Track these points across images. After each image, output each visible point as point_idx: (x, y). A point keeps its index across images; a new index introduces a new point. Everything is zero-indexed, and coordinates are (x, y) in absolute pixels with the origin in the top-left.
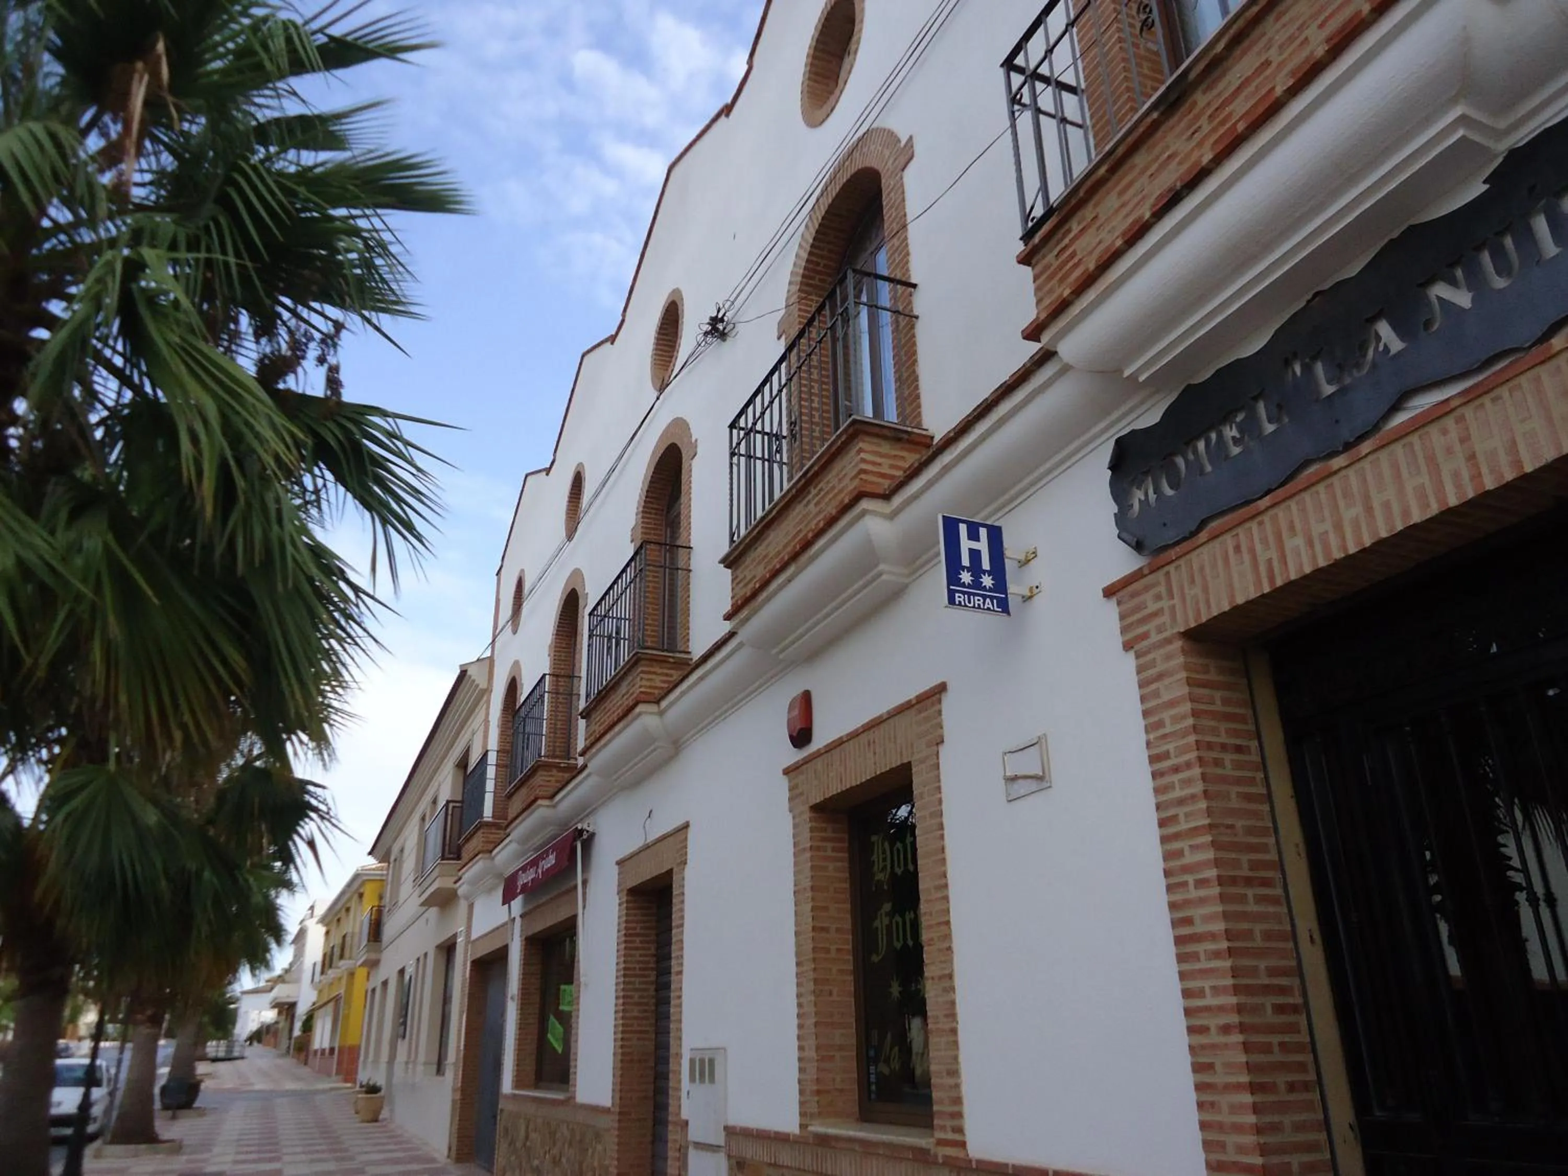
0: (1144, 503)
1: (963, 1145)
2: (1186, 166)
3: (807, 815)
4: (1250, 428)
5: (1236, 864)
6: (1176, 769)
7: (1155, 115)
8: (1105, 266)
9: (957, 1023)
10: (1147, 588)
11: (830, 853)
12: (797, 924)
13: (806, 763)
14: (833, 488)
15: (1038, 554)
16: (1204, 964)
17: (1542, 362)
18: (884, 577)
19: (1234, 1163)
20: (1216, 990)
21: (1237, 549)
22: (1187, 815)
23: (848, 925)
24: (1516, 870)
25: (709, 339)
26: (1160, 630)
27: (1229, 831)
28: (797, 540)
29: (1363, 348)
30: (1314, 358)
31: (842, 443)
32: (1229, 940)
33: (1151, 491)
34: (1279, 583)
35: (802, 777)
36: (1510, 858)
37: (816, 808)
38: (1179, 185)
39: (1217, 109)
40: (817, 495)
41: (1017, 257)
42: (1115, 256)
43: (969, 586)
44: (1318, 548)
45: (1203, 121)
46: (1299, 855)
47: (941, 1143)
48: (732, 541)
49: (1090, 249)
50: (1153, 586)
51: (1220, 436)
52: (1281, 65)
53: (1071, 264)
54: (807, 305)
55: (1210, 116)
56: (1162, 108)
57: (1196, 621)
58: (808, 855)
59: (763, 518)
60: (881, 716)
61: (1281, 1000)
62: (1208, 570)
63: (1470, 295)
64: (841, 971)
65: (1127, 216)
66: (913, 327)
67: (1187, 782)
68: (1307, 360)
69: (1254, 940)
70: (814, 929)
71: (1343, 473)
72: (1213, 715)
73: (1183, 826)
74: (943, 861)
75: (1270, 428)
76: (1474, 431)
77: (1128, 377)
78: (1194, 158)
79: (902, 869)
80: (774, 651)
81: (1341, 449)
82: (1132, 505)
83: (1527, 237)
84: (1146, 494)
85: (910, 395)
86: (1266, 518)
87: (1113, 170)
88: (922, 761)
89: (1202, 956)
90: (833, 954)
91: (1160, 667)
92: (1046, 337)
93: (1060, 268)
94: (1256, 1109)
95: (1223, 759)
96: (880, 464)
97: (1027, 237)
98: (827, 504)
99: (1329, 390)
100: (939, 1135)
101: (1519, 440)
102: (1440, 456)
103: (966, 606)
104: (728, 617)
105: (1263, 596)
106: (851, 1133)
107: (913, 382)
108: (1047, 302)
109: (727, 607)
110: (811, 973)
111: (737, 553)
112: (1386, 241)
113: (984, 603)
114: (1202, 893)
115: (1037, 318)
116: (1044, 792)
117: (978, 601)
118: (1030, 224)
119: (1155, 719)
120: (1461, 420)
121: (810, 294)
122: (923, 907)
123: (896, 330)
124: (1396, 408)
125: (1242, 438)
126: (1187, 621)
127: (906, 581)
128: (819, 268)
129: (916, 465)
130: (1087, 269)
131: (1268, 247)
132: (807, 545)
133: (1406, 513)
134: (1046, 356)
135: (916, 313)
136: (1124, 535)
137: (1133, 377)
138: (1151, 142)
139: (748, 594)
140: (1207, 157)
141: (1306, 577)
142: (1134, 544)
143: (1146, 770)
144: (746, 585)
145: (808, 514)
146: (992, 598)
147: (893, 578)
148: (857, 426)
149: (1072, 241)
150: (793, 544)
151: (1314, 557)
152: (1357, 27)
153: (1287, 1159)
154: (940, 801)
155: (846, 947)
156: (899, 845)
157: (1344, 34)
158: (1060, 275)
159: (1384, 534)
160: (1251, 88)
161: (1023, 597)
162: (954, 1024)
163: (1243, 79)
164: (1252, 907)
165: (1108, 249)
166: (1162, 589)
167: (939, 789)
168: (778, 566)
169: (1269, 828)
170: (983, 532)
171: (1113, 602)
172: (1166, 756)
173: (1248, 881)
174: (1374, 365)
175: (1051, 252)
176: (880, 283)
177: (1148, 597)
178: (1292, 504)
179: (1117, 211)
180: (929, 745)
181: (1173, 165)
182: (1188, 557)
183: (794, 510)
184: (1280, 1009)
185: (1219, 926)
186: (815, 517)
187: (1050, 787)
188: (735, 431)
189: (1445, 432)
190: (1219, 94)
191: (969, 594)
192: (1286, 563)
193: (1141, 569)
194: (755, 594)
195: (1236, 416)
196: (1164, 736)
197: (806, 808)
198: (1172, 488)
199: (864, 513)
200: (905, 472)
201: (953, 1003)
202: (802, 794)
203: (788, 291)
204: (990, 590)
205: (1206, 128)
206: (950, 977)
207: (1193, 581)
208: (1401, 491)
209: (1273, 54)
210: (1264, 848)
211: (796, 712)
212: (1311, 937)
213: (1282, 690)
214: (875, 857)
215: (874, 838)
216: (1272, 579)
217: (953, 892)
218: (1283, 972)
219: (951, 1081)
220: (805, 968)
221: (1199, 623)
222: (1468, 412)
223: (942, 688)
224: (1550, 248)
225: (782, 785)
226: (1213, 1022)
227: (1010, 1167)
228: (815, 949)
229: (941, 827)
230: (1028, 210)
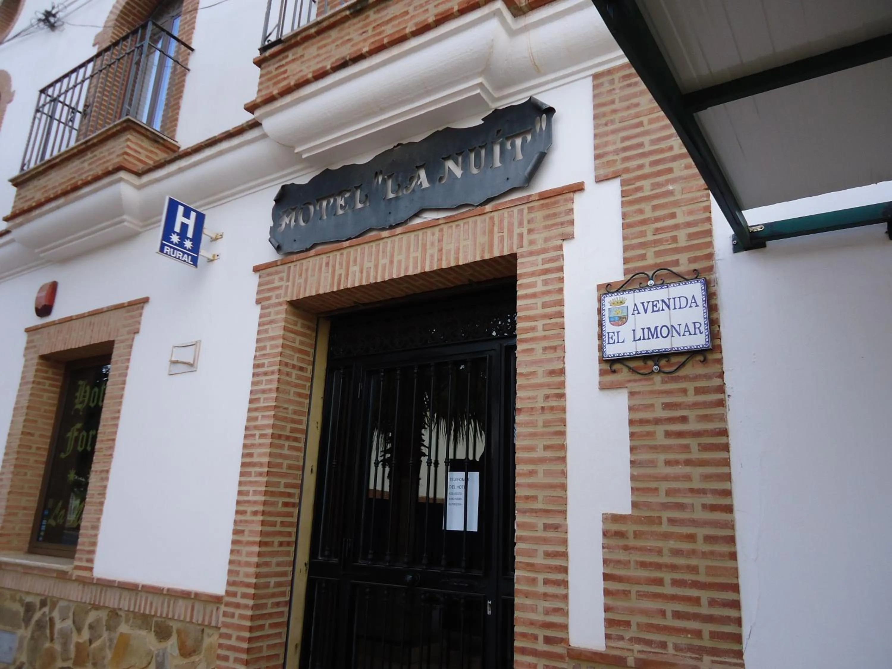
0: (288, 226)
1: (91, 569)
2: (355, 48)
3: (36, 361)
4: (350, 202)
5: (283, 428)
6: (266, 374)
7: (348, 13)
8: (299, 85)
9: (105, 498)
10: (277, 273)
11: (46, 387)
12: (11, 428)
13: (44, 327)
14: (104, 157)
15: (224, 236)
16: (253, 479)
17: (480, 215)
18: (126, 224)
19: (241, 582)
20: (255, 493)
21: (327, 264)
22: (265, 399)
23: (49, 434)
24: (425, 446)
25: (41, 24)
26: (277, 297)
27: (285, 411)
28: (69, 183)
29: (411, 179)
30: (389, 177)
31: (117, 131)
32: (268, 467)
33: (293, 221)
34: (342, 288)
35: (38, 336)
36: (424, 441)
37: (43, 357)
38: (348, 58)
39: (378, 25)
40: (91, 158)
41: (254, 59)
42: (306, 82)
43: (176, 244)
44: (364, 274)
45: (370, 28)
46: (317, 427)
47: (77, 568)
48: (22, 169)
49: (295, 72)
50: (281, 272)
51: (335, 201)
52: (413, 17)
53: (282, 76)
54: (118, 31)
55: (374, 27)
56: (352, 11)
57: (297, 297)
58: (30, 386)
59: (49, 161)
60: (102, 309)
61: (287, 500)
62: (310, 272)
63: (462, 171)
64: (36, 462)
65: (318, 63)
66: (185, 75)
67: (270, 381)
68: (386, 177)
69: (282, 468)
70: (23, 433)
71: (385, 240)
72: (293, 349)
73: (262, 404)
74: (120, 403)
75: (359, 206)
76: (445, 239)
77: (297, 153)
78: (359, 46)
79: (95, 403)
80: (37, 251)
81: (387, 227)
82: (281, 225)
83: (490, 153)
84: (290, 221)
85: (172, 116)
86: (345, 252)
87: (319, 33)
88: (122, 341)
89: (253, 474)
90: (33, 450)
91: (272, 317)
92: (258, 113)
93: (276, 76)
94: (259, 554)
95: (291, 373)
96: (139, 153)
97: (263, 49)
98: (97, 166)
99: (391, 196)
100: (77, 563)
101: (461, 247)
102: (428, 244)
103: (170, 255)
104: (7, 219)
105: (333, 292)
106: (18, 561)
107: (176, 109)
108: (264, 93)
109: (8, 212)
110: (14, 461)
111: (24, 178)
112: (436, 130)
113: (183, 257)
114: (262, 441)
115: (255, 100)
116: (192, 373)
117: (178, 254)
118: (266, 43)
119: (262, 344)
120: (441, 230)
121: (124, 25)
122: (101, 429)
123: (174, 72)
124: (417, 215)
125: (345, 206)
126: (292, 296)
127: (140, 230)
128: (134, 11)
129: (163, 161)
130: (290, 83)
131: (382, 110)
132: (76, 188)
133: (407, 269)
134: (255, 124)
135: (189, 67)
136: (273, 240)
137: (299, 154)
138: (342, 26)
139: (26, 208)
140: (365, 50)
141: (355, 288)
142: (276, 246)
143: (250, 371)
144: (26, 201)
145: (83, 168)
146: (188, 255)
147: (132, 226)
148: (130, 124)
149: (287, 63)
150: (67, 184)
151: (361, 279)
152: (449, 15)
153: (268, 580)
154: (127, 368)
155: (44, 446)
156: (96, 389)
157: (443, 16)
158: (275, 80)
159: (395, 276)
160: (396, 22)
161: (208, 259)
162: (102, 500)
163: (394, 15)
164: (286, 452)
165: (303, 77)
166: (284, 275)
167: (128, 360)
168: (52, 196)
169: (306, 412)
170: (193, 215)
171: (258, 275)
172: (262, 365)
173: (288, 438)
174: (413, 191)
175: (274, 64)
176: (172, 39)
177: (276, 277)
178: (359, 248)
179: (315, 57)
180: (129, 333)
181: (349, 45)
182: (302, 261)
183: (73, 162)
184: (286, 504)
185: (265, 460)
186: (86, 172)
187: (195, 371)
188: (43, 96)
189: (433, 234)
190: (381, 18)
191: (175, 249)
192: (347, 279)
193: (276, 261)
194: (31, 209)
195: (346, 194)
196: (264, 355)
197: (36, 356)
198: (304, 221)
199: (121, 180)
200: (154, 163)
201: (105, 487)
202: (35, 346)
203: (108, 17)
204: (189, 250)
205: (370, 33)
206: (108, 471)
207: (301, 275)
208: (408, 257)
209: (411, 9)
210: (300, 422)
211: (44, 294)
212: (312, 470)
213: (331, 343)
214: (78, 394)
215: (81, 382)
216: (339, 284)
217: (122, 423)
218: (293, 486)
219: (92, 532)
220: (10, 457)
221: (298, 298)
222: (445, 227)
223: (146, 300)
224: (497, 163)
225: (24, 338)
226: (250, 509)
227: (117, 582)
228: (20, 446)
229: (124, 383)
230: (268, 34)
